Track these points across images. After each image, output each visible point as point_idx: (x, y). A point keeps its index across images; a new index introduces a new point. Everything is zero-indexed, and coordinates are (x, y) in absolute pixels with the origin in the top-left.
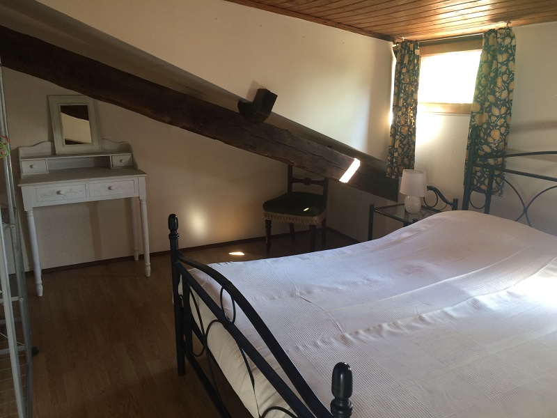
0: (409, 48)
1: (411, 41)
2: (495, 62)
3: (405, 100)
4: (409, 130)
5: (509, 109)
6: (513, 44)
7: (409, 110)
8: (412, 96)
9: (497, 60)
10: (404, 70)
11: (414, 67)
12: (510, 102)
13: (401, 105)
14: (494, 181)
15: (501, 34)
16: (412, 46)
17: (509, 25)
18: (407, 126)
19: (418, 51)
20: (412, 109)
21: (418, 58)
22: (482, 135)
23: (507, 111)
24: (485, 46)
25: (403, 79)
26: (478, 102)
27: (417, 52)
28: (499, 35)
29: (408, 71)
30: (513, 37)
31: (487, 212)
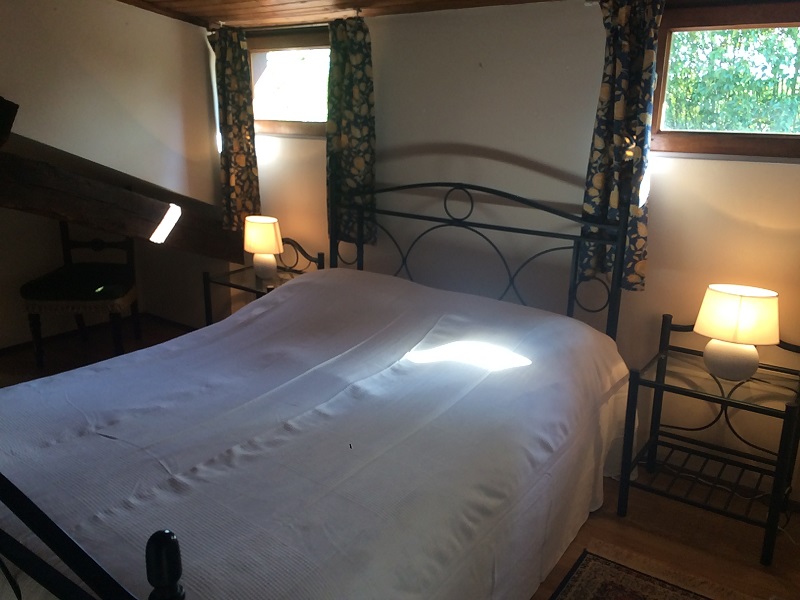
0: (232, 38)
1: (233, 29)
2: (347, 65)
3: (237, 116)
4: (247, 160)
5: (372, 129)
6: (367, 40)
7: (243, 131)
8: (245, 109)
9: (349, 61)
10: (228, 72)
11: (243, 68)
12: (372, 119)
13: (230, 123)
14: (365, 227)
15: (351, 26)
16: (235, 35)
17: (360, 14)
18: (244, 153)
19: (245, 43)
20: (247, 130)
21: (247, 54)
22: (343, 164)
23: (369, 132)
24: (333, 42)
25: (229, 85)
26: (333, 119)
27: (244, 45)
28: (348, 28)
29: (234, 73)
30: (366, 32)
31: (360, 267)
